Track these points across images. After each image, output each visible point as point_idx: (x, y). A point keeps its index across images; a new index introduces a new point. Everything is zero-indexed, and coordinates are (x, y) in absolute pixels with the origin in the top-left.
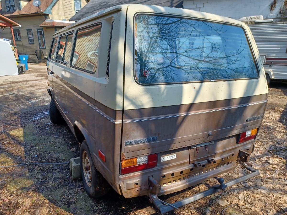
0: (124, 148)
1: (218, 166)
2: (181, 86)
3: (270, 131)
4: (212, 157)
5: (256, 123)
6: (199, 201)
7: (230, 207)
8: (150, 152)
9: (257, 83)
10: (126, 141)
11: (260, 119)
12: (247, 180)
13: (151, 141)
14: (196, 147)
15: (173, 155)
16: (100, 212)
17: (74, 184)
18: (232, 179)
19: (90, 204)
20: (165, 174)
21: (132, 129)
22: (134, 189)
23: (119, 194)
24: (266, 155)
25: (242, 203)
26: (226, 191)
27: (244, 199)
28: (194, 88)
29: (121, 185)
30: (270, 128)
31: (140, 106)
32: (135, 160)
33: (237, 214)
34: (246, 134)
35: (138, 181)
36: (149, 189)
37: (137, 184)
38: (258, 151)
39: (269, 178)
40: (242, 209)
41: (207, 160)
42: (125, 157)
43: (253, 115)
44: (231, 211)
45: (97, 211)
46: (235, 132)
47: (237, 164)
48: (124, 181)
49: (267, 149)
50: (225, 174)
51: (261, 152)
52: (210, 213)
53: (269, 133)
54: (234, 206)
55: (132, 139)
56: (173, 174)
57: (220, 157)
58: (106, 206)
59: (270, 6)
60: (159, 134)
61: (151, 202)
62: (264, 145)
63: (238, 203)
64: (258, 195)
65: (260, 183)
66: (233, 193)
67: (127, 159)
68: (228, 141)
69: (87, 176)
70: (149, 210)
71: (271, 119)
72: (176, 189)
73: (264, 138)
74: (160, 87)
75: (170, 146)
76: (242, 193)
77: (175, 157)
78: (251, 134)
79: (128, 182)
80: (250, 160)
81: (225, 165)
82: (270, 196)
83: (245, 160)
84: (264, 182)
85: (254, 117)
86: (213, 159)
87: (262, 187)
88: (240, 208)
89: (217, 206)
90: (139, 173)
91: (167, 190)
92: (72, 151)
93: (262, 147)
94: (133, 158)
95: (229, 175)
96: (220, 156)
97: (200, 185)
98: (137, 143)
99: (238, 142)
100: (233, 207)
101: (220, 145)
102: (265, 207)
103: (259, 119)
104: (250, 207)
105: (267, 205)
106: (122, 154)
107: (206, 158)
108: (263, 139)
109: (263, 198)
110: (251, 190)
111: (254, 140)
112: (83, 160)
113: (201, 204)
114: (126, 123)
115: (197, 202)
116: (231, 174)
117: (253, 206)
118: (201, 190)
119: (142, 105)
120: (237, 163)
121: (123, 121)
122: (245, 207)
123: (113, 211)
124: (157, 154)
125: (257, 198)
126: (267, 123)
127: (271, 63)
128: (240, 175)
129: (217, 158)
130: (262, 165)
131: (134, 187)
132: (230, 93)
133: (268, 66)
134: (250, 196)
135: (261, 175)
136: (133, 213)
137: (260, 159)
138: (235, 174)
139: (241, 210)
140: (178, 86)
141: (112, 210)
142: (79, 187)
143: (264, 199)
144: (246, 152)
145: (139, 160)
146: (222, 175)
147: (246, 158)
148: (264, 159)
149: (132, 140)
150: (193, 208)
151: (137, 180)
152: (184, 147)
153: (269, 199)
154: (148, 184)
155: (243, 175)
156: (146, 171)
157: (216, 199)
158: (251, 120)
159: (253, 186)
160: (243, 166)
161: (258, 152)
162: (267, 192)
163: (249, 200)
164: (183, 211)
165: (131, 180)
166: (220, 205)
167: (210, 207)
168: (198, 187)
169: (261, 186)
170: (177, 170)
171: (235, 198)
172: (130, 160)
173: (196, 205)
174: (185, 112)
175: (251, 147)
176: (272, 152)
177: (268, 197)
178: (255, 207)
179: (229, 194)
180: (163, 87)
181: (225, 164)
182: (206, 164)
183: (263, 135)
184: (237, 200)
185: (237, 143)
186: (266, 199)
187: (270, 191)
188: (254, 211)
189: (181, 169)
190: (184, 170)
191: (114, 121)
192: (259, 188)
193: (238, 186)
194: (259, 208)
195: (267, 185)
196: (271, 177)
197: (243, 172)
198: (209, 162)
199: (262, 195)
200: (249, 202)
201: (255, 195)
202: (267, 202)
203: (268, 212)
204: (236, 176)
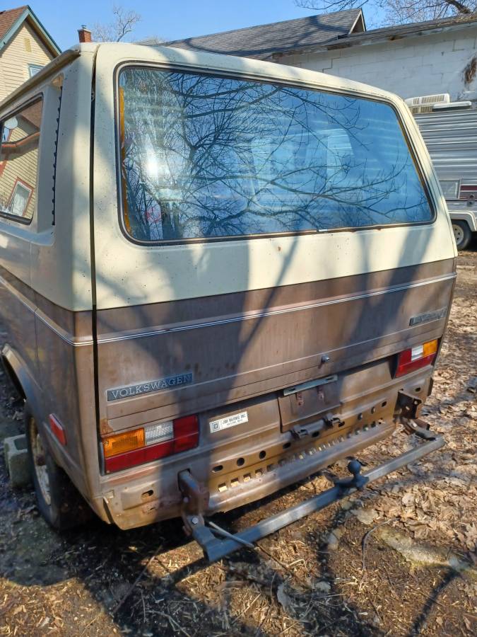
0: (107, 407)
1: (350, 432)
2: (245, 244)
3: (472, 344)
4: (334, 411)
5: (433, 328)
6: (313, 517)
7: (383, 526)
8: (177, 412)
9: (429, 234)
10: (110, 390)
11: (443, 318)
12: (422, 458)
13: (176, 385)
14: (294, 392)
15: (240, 415)
16: (74, 564)
17: (15, 498)
18: (388, 459)
19: (52, 546)
20: (221, 462)
21: (123, 357)
22: (143, 507)
23: (105, 523)
24: (463, 399)
25: (409, 513)
26: (375, 488)
27: (415, 503)
28: (280, 249)
29: (108, 500)
30: (472, 338)
31: (138, 298)
32: (139, 434)
33: (397, 539)
34: (411, 353)
35: (153, 485)
36: (180, 503)
37: (151, 493)
38: (445, 390)
39: (468, 451)
40: (408, 527)
41: (324, 419)
42: (110, 429)
43: (425, 309)
44: (384, 534)
45: (66, 563)
46: (386, 351)
47: (394, 425)
48: (115, 488)
49: (465, 385)
50: (373, 447)
51: (452, 392)
52: (337, 544)
53: (470, 350)
54: (392, 522)
55: (126, 384)
56: (241, 461)
57: (353, 411)
58: (89, 549)
59: (465, 72)
60: (196, 367)
61: (188, 534)
62: (458, 376)
63: (400, 513)
64: (445, 492)
65: (448, 463)
66: (391, 492)
67: (117, 433)
68: (370, 372)
69: (43, 478)
70: (196, 549)
71: (473, 318)
72: (250, 497)
73: (460, 361)
74: (189, 248)
75: (227, 395)
76: (410, 489)
77: (245, 419)
78: (424, 353)
79: (126, 491)
80: (429, 412)
81: (367, 429)
82: (470, 491)
83: (412, 415)
84: (459, 461)
85: (426, 313)
86: (338, 416)
87: (454, 473)
88: (405, 526)
89: (354, 524)
90: (153, 465)
91: (228, 500)
92: (15, 419)
93: (454, 380)
94: (135, 431)
95: (381, 449)
96: (354, 409)
97: (317, 478)
98: (141, 392)
99: (394, 373)
100: (389, 525)
101: (352, 382)
102: (459, 517)
103: (439, 317)
104: (427, 522)
105: (463, 512)
106: (101, 423)
107: (322, 416)
108: (458, 364)
109: (455, 498)
110: (429, 482)
111: (432, 367)
112: (34, 440)
113: (317, 525)
114: (103, 344)
115: (309, 519)
116: (387, 446)
117: (434, 518)
118: (318, 491)
119: (146, 297)
120: (395, 422)
121: (95, 339)
122: (415, 523)
123: (106, 560)
124: (197, 415)
125: (442, 499)
126: (465, 328)
127: (472, 197)
128: (406, 448)
129: (346, 415)
130: (455, 421)
131: (141, 502)
132: (365, 260)
133: (466, 203)
134: (426, 494)
135: (452, 445)
136: (155, 559)
137: (450, 408)
138: (395, 447)
139: (407, 530)
140: (239, 245)
141: (106, 558)
142: (27, 505)
143: (458, 499)
144: (413, 397)
145: (149, 434)
146: (365, 452)
147: (414, 408)
148: (459, 408)
149: (126, 386)
150: (299, 534)
151: (148, 484)
152: (263, 393)
153: (469, 499)
154: (180, 489)
155: (412, 448)
156: (172, 459)
157: (351, 508)
158: (419, 320)
159: (435, 471)
160: (409, 429)
161: (447, 394)
162: (463, 482)
163: (425, 505)
164: (275, 544)
165: (133, 485)
166: (360, 523)
167: (338, 530)
168: (312, 484)
169: (453, 469)
170: (251, 451)
171: (393, 504)
172: (125, 437)
173: (306, 526)
174: (259, 309)
175: (425, 383)
176: (474, 391)
177: (467, 495)
178: (438, 520)
179: (381, 495)
180: (197, 249)
181: (366, 426)
182: (322, 430)
183: (456, 354)
184: (399, 508)
185: (393, 375)
186: (461, 498)
187: (471, 481)
188: (435, 528)
189: (262, 445)
190: (269, 449)
191: (73, 339)
192: (448, 476)
193: (401, 474)
194: (446, 522)
195: (464, 466)
196: (473, 448)
197: (413, 441)
198: (328, 425)
199: (454, 492)
200: (425, 510)
201: (437, 492)
202: (464, 506)
203: (466, 530)
204: (397, 452)
